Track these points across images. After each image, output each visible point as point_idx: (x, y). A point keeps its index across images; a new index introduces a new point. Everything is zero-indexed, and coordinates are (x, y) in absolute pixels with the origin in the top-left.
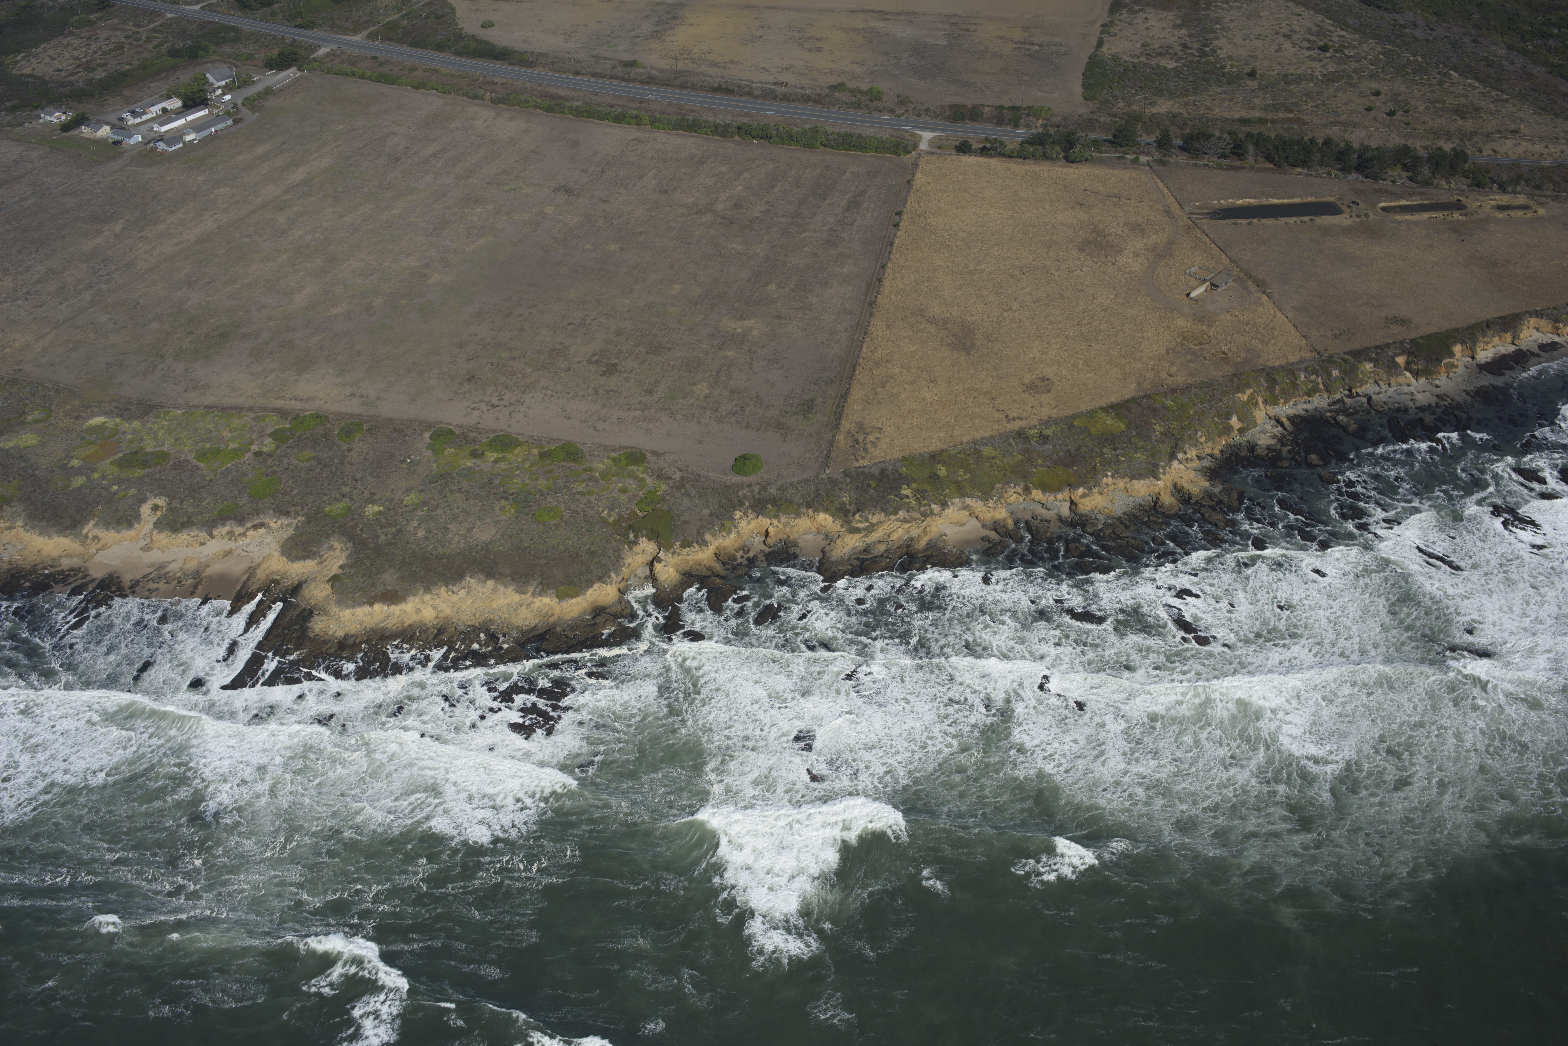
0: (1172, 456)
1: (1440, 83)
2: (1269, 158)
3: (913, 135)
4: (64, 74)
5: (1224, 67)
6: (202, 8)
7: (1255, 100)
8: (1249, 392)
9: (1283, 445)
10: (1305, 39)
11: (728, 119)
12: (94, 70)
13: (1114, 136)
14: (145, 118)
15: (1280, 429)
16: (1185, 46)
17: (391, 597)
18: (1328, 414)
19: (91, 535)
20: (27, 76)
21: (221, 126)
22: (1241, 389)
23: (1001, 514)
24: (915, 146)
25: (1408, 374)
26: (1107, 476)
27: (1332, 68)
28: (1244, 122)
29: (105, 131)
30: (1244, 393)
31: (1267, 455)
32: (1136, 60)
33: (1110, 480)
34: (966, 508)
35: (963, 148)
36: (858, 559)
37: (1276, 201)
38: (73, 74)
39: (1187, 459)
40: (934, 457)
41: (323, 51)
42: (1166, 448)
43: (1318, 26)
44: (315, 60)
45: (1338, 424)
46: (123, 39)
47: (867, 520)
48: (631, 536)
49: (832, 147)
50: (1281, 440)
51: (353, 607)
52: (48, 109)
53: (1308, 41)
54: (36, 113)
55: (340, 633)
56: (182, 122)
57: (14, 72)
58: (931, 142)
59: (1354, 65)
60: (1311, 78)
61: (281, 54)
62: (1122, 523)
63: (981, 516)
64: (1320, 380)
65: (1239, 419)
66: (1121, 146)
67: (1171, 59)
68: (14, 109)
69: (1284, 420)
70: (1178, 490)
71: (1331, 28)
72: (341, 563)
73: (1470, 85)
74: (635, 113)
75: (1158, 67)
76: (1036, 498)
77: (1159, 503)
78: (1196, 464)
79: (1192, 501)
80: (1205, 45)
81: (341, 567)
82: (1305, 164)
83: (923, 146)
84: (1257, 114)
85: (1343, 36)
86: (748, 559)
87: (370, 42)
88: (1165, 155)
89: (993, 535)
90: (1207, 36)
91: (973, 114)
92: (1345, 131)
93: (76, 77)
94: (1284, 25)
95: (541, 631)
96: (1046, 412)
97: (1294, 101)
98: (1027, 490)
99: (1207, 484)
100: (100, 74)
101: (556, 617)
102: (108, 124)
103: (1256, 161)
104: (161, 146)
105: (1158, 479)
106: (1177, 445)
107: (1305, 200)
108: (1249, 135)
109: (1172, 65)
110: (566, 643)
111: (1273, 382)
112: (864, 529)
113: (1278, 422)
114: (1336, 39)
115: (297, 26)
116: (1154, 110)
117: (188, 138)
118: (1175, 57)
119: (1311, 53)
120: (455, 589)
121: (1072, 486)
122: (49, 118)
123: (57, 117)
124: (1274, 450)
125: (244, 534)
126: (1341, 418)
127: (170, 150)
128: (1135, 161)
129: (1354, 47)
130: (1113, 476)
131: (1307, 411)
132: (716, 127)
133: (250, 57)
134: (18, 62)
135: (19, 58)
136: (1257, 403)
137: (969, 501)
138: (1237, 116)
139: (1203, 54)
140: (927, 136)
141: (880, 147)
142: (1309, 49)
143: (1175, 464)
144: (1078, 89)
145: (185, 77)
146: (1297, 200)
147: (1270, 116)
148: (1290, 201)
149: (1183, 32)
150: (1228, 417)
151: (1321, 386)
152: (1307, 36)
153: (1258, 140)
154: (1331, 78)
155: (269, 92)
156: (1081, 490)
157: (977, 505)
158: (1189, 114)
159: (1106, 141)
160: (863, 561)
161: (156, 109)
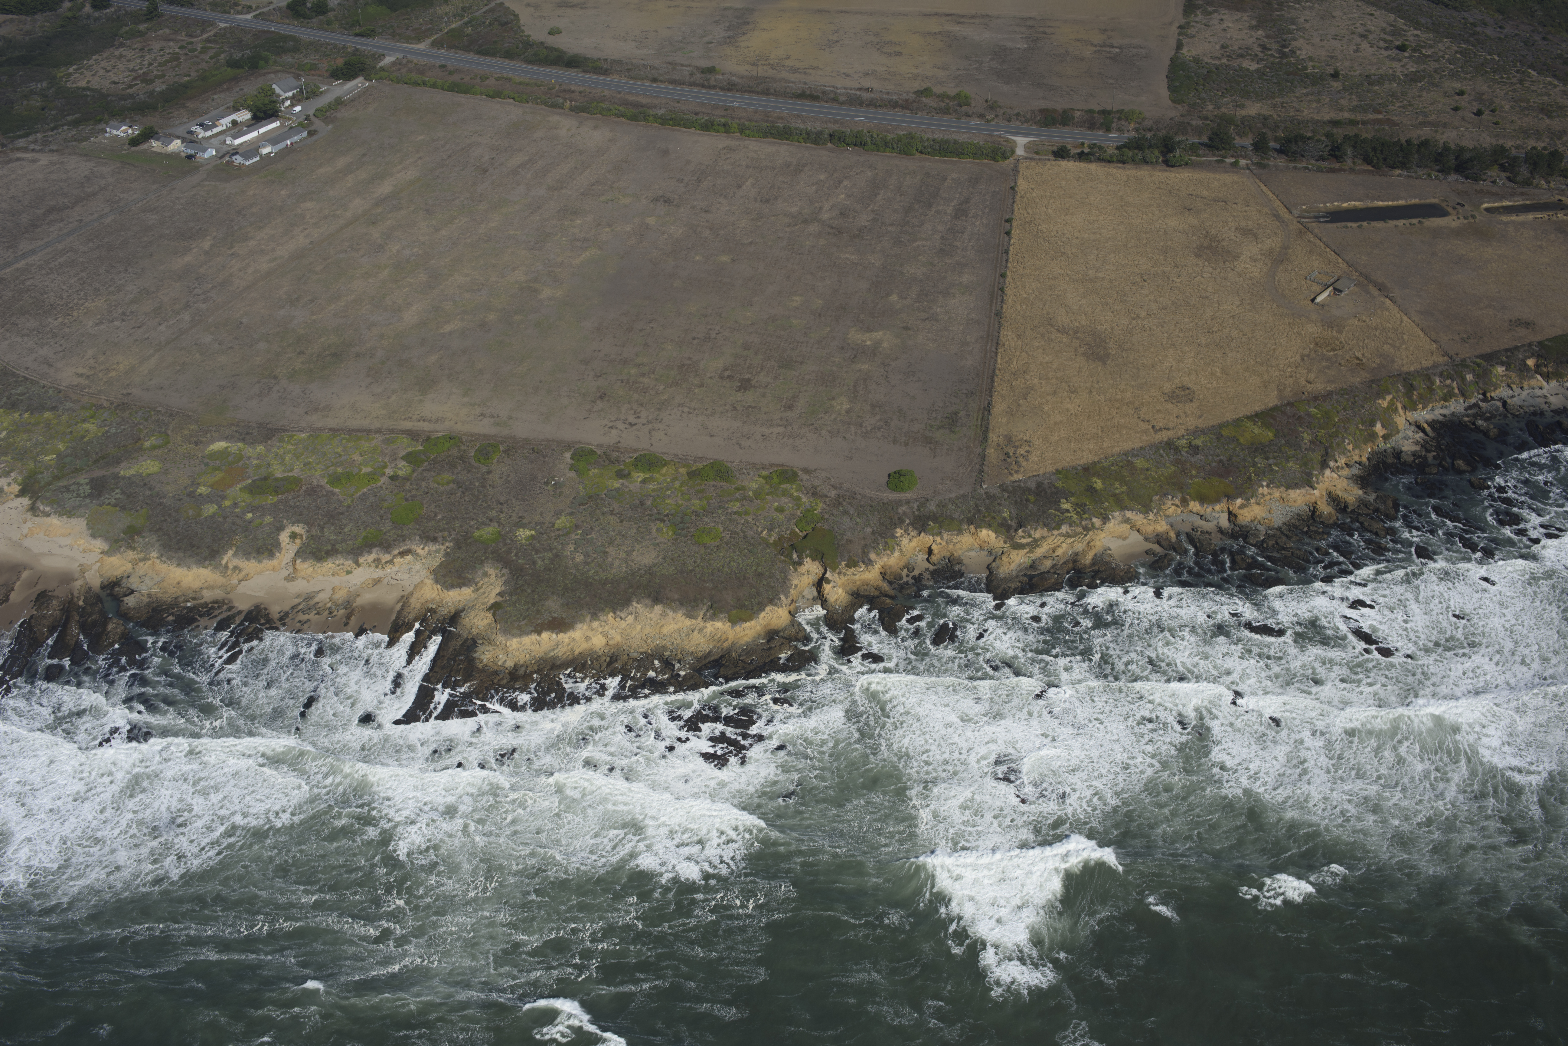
0: (1324, 465)
1: (1521, 82)
2: (1367, 160)
3: (1007, 140)
4: (121, 86)
5: (1305, 68)
6: (255, 17)
7: (1342, 101)
8: (1389, 398)
9: (1429, 451)
10: (1381, 39)
11: (818, 126)
12: (152, 81)
13: (1210, 139)
14: (215, 131)
15: (1421, 434)
16: (1264, 48)
17: (559, 625)
18: (1466, 419)
19: (230, 566)
20: (84, 89)
21: (296, 138)
22: (1380, 395)
23: (1162, 527)
24: (1013, 152)
25: (1539, 377)
26: (1262, 486)
27: (1412, 68)
28: (1335, 123)
29: (176, 145)
30: (1384, 399)
31: (1414, 461)
32: (1217, 62)
33: (1265, 490)
34: (1127, 521)
35: (1061, 154)
36: (1025, 575)
37: (1381, 204)
38: (130, 87)
39: (1338, 467)
40: (1088, 470)
41: (388, 60)
42: (1317, 456)
43: (1391, 25)
44: (382, 69)
45: (1477, 429)
46: (177, 50)
47: (1030, 536)
48: (795, 556)
49: (929, 154)
50: (1424, 445)
51: (520, 635)
52: (112, 123)
53: (1385, 41)
54: (100, 127)
55: (510, 664)
56: (254, 134)
57: (69, 85)
58: (1027, 147)
59: (1434, 65)
60: (1393, 78)
61: (346, 64)
62: (1282, 533)
63: (1143, 529)
64: (1455, 384)
65: (1383, 426)
66: (1218, 149)
67: (1253, 60)
68: (76, 124)
69: (1426, 426)
70: (1333, 498)
71: (1405, 28)
72: (498, 590)
73: (1550, 83)
74: (723, 120)
75: (1241, 69)
76: (1194, 510)
77: (1317, 513)
78: (1346, 472)
79: (1349, 510)
80: (1284, 46)
81: (500, 594)
82: (1403, 166)
83: (1020, 152)
84: (1346, 115)
85: (1417, 36)
86: (914, 578)
87: (435, 51)
88: (1262, 158)
89: (1156, 548)
90: (1285, 37)
91: (1064, 119)
92: (1436, 131)
93: (134, 89)
94: (1358, 25)
95: (717, 657)
96: (1192, 422)
97: (1381, 101)
98: (1184, 502)
99: (1360, 492)
100: (159, 87)
101: (730, 641)
102: (178, 137)
103: (1354, 163)
104: (238, 160)
105: (1314, 488)
106: (1327, 453)
107: (1409, 203)
108: (1347, 138)
109: (1254, 66)
110: (744, 668)
111: (1410, 388)
112: (1028, 544)
113: (1419, 427)
114: (1412, 38)
115: (357, 35)
116: (1244, 113)
117: (265, 151)
118: (1255, 58)
119: (1389, 52)
120: (623, 615)
121: (1230, 497)
122: (115, 132)
123: (124, 131)
124: (1420, 457)
125: (391, 562)
126: (1480, 422)
127: (247, 163)
128: (1235, 164)
129: (1431, 47)
130: (1268, 486)
131: (1444, 416)
132: (808, 134)
133: (313, 67)
134: (70, 75)
135: (71, 70)
136: (1396, 408)
137: (1129, 514)
138: (1327, 117)
139: (1283, 55)
140: (1021, 141)
141: (977, 153)
142: (1386, 49)
143: (1328, 472)
144: (1165, 93)
145: (250, 88)
146: (1401, 202)
147: (1359, 117)
148: (1395, 203)
149: (1260, 33)
150: (1372, 424)
151: (1456, 391)
152: (1383, 36)
153: (1355, 141)
154: (1413, 78)
155: (339, 102)
156: (1239, 501)
157: (1137, 518)
158: (1279, 116)
159: (1202, 144)
160: (1031, 577)
161: (226, 122)
